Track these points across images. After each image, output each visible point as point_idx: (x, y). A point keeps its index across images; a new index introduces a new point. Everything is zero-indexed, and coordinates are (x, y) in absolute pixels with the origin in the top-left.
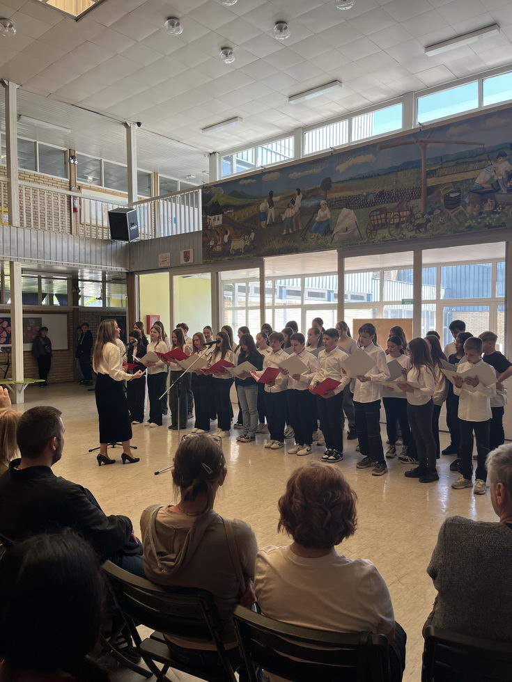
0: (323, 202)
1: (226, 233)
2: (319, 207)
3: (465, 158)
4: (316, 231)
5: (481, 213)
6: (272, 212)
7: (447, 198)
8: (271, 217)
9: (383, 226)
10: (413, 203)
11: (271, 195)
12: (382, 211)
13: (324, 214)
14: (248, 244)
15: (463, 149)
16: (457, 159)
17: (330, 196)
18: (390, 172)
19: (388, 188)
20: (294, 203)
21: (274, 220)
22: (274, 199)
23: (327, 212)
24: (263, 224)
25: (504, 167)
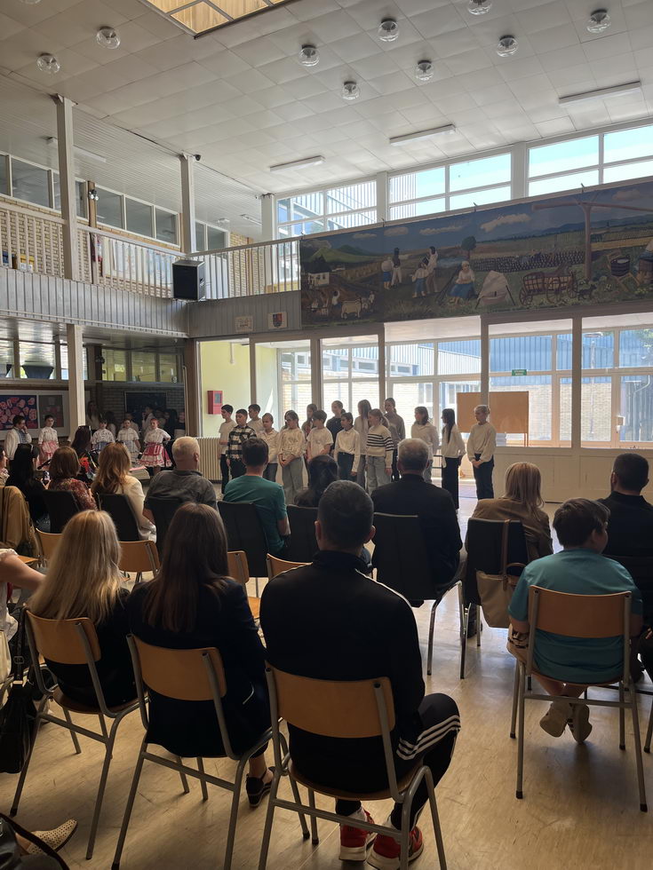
1: (336, 294)
2: (460, 268)
4: (456, 294)
6: (398, 271)
7: (614, 264)
8: (397, 277)
9: (539, 291)
10: (575, 268)
11: (397, 252)
12: (538, 275)
13: (465, 276)
14: (366, 307)
15: (632, 215)
16: (625, 225)
17: (473, 257)
18: (547, 234)
19: (546, 251)
20: (427, 262)
21: (400, 281)
22: (401, 257)
23: (471, 274)
24: (387, 285)
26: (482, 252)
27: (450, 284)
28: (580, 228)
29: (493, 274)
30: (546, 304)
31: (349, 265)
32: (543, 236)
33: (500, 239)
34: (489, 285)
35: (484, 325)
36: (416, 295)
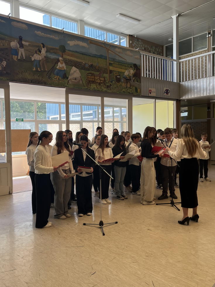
0: (60, 58)
2: (58, 61)
3: (121, 63)
4: (57, 74)
5: (127, 87)
7: (116, 77)
8: (22, 54)
9: (93, 82)
10: (105, 75)
11: (21, 39)
12: (93, 74)
13: (61, 66)
15: (120, 59)
16: (119, 62)
17: (65, 56)
18: (95, 56)
19: (95, 64)
20: (40, 52)
21: (24, 58)
22: (23, 42)
23: (64, 65)
24: (15, 58)
25: (132, 72)
26: (68, 55)
27: (53, 68)
28: (105, 58)
29: (74, 69)
30: (96, 89)
32: (93, 57)
33: (76, 52)
34: (73, 74)
35: (67, 93)
36: (34, 69)
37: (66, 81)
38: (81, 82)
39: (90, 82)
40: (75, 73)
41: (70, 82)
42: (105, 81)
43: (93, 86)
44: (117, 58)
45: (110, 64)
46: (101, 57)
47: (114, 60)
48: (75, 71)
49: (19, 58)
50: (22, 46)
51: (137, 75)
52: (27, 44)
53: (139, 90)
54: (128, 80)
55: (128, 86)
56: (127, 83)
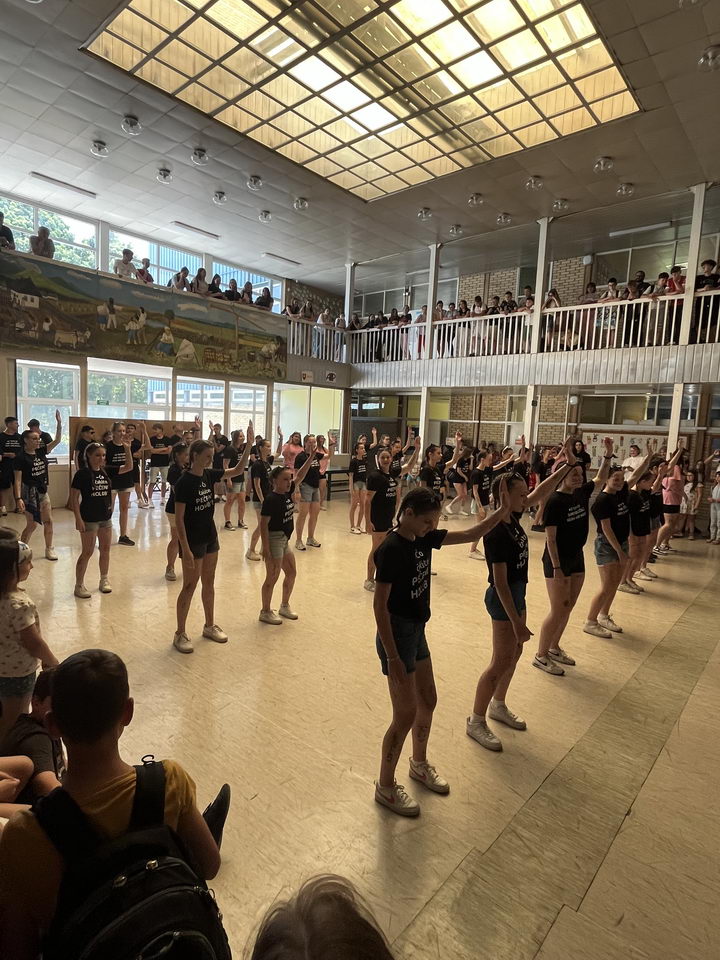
0: (166, 328)
1: (47, 321)
2: (163, 331)
3: (257, 334)
4: (161, 349)
5: (264, 369)
6: (112, 318)
7: (249, 354)
8: (112, 322)
9: (213, 361)
10: (231, 351)
11: (112, 302)
12: (213, 350)
13: (166, 337)
16: (254, 334)
17: (173, 325)
18: (217, 325)
19: (216, 336)
20: (138, 319)
21: (115, 327)
22: (115, 306)
23: (171, 337)
24: (103, 327)
25: (274, 347)
26: (178, 324)
27: (156, 341)
28: (233, 328)
29: (186, 342)
30: (217, 370)
31: (62, 298)
32: (214, 325)
33: (190, 319)
34: (183, 349)
35: (175, 374)
36: (129, 342)
37: (173, 359)
38: (195, 361)
39: (208, 361)
40: (187, 348)
41: (179, 360)
42: (231, 359)
43: (213, 366)
44: (252, 328)
45: (240, 336)
46: (226, 326)
47: (246, 330)
48: (186, 346)
49: (108, 327)
50: (113, 311)
51: (282, 352)
52: (120, 308)
53: (283, 374)
54: (266, 358)
55: (267, 366)
56: (265, 362)
